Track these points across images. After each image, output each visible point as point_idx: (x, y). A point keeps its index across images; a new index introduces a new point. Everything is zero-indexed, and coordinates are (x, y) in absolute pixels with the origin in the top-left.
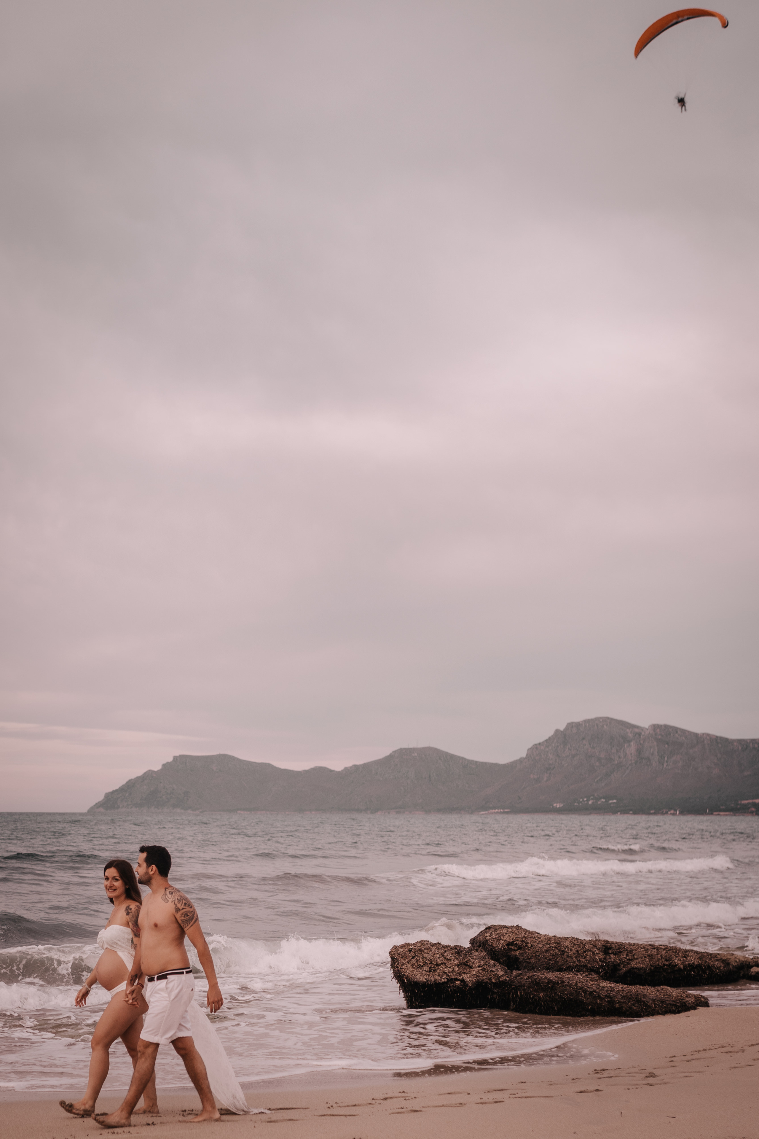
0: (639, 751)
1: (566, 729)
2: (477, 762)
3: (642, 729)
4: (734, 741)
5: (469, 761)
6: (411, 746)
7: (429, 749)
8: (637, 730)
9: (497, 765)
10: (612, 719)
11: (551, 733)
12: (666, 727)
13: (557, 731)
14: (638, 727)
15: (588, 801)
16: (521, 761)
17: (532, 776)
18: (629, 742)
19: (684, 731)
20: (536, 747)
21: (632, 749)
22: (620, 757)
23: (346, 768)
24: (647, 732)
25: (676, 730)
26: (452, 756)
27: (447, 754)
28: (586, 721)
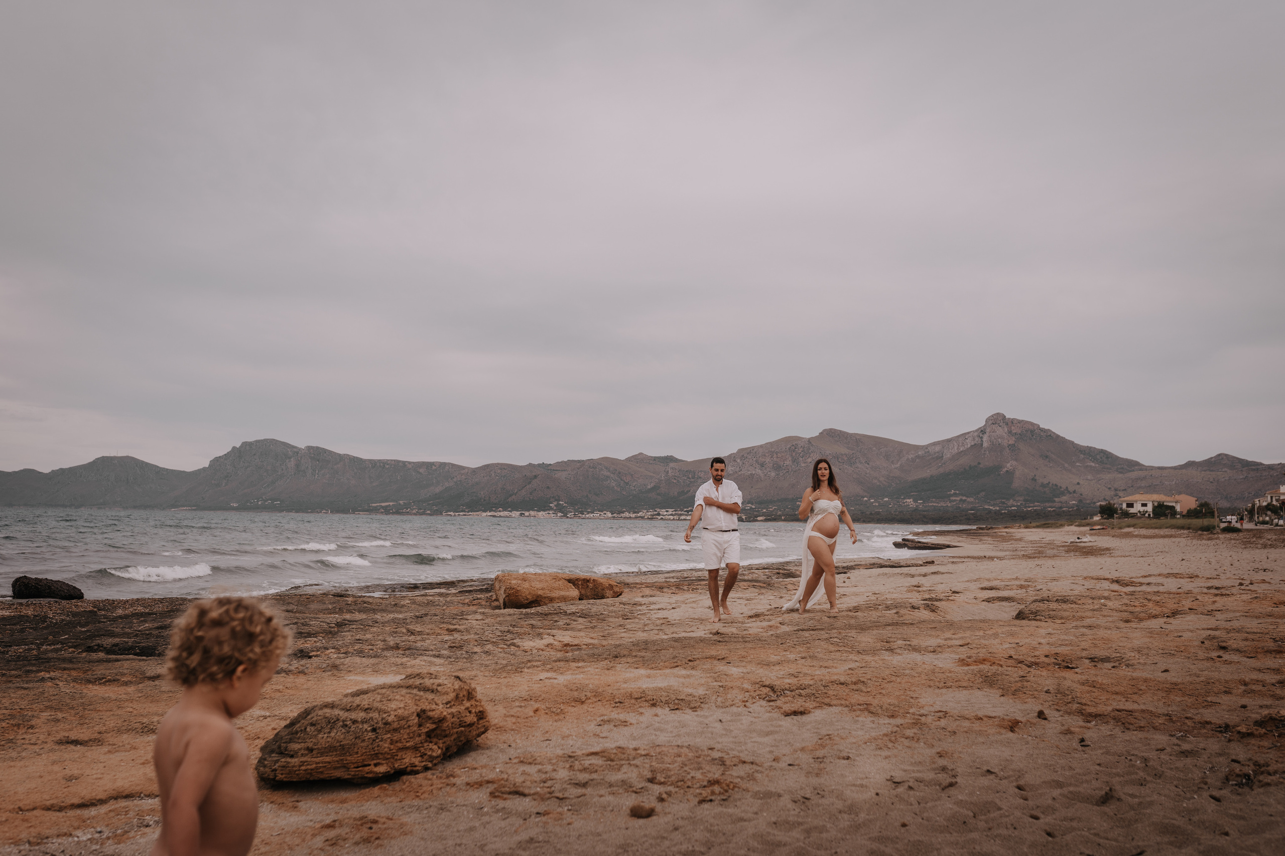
0: (297, 466)
1: (241, 447)
2: (167, 469)
3: (300, 449)
4: (366, 460)
5: (161, 468)
6: (112, 455)
7: (128, 457)
8: (295, 450)
9: (184, 472)
10: (277, 441)
11: (229, 449)
12: (318, 448)
13: (234, 448)
14: (296, 447)
15: (258, 502)
16: (204, 469)
17: (213, 482)
18: (290, 458)
19: (330, 452)
20: (217, 460)
21: (292, 463)
22: (282, 470)
23: (53, 471)
24: (303, 452)
25: (325, 451)
26: (147, 464)
27: (143, 462)
28: (257, 441)
